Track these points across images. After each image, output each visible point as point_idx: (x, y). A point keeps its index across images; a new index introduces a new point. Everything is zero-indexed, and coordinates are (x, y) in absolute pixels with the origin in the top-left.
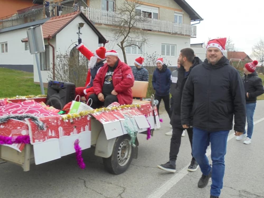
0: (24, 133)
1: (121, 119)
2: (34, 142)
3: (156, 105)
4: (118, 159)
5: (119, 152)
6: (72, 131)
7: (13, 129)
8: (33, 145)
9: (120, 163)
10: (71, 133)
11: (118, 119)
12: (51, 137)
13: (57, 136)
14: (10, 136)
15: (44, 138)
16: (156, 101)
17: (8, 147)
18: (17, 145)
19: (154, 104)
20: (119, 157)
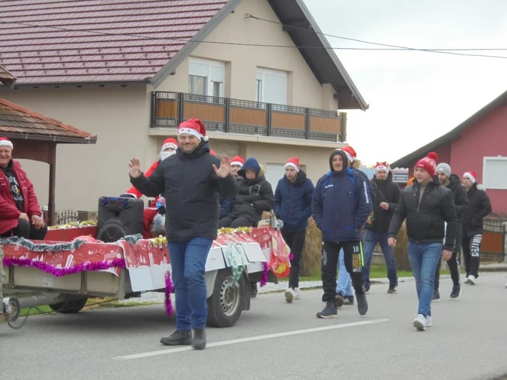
0: (119, 256)
1: (223, 246)
2: (129, 266)
3: (278, 229)
4: (222, 303)
5: (222, 293)
6: (162, 259)
7: (105, 253)
8: (128, 270)
9: (225, 312)
10: (161, 262)
11: (218, 246)
12: (142, 264)
13: (148, 264)
14: (104, 261)
15: (136, 264)
16: (279, 222)
17: (105, 272)
18: (114, 269)
19: (276, 226)
20: (222, 301)
